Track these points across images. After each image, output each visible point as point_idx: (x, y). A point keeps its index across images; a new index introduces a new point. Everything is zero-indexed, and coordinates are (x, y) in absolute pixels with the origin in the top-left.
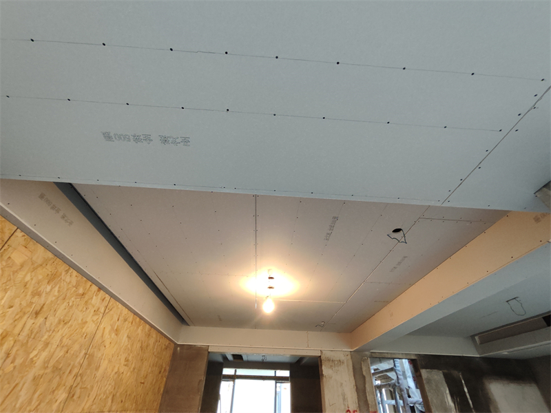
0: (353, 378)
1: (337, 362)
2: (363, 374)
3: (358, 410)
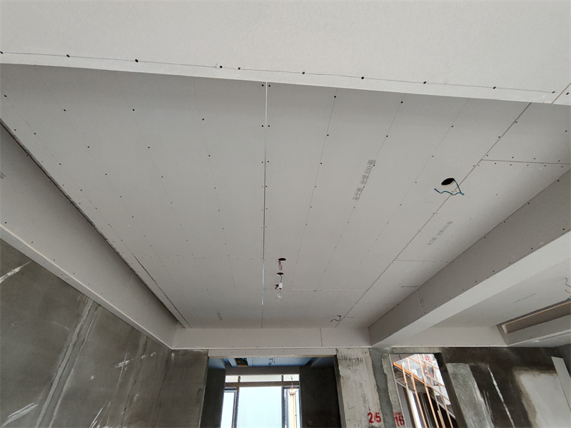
0: (373, 376)
1: (354, 361)
2: (384, 373)
3: (380, 412)
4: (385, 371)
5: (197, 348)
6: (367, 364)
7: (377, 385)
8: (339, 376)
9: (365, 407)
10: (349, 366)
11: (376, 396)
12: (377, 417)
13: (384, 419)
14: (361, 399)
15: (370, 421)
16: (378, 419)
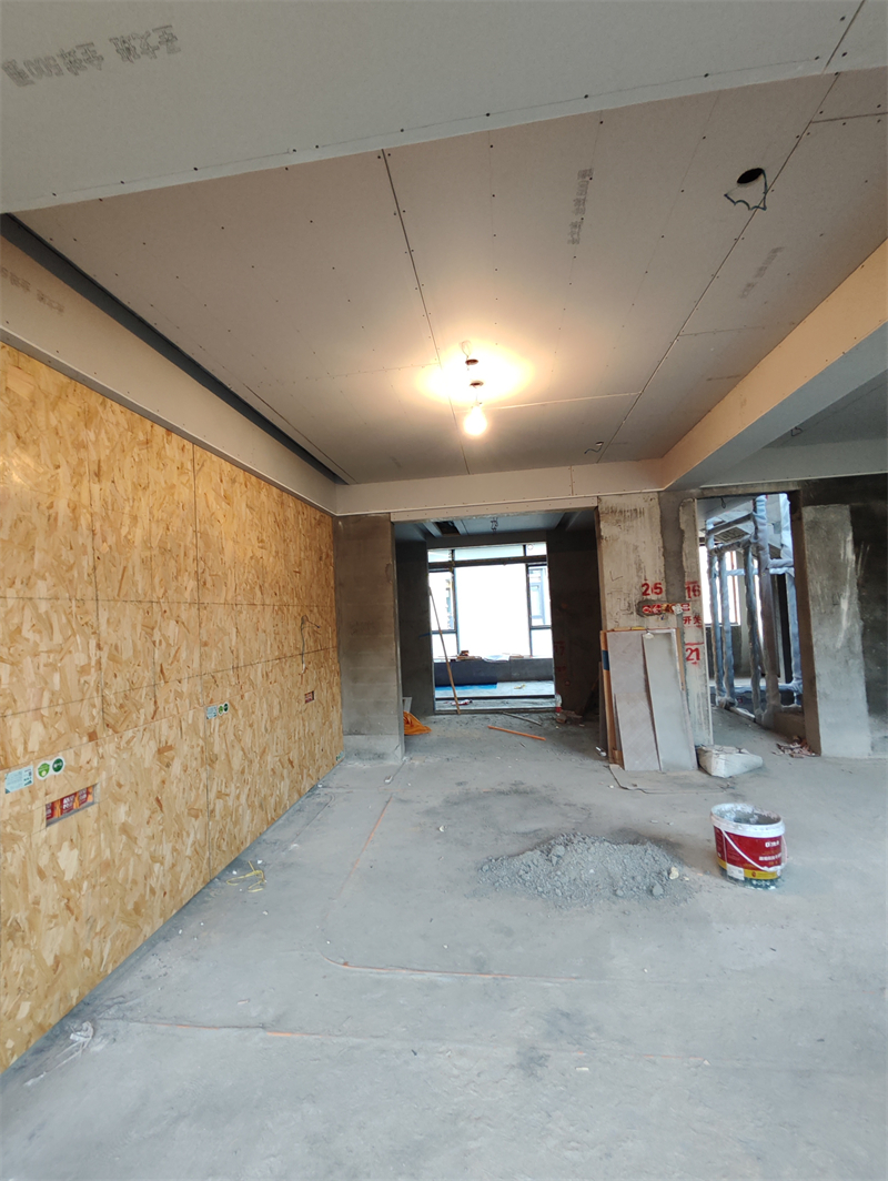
0: (660, 536)
1: (629, 514)
2: (679, 528)
3: (664, 584)
4: (683, 526)
5: (373, 512)
6: (651, 518)
7: (664, 547)
8: (601, 537)
9: (639, 577)
10: (618, 521)
11: (660, 562)
12: (656, 588)
13: (667, 591)
14: (634, 566)
15: (645, 593)
16: (658, 591)
